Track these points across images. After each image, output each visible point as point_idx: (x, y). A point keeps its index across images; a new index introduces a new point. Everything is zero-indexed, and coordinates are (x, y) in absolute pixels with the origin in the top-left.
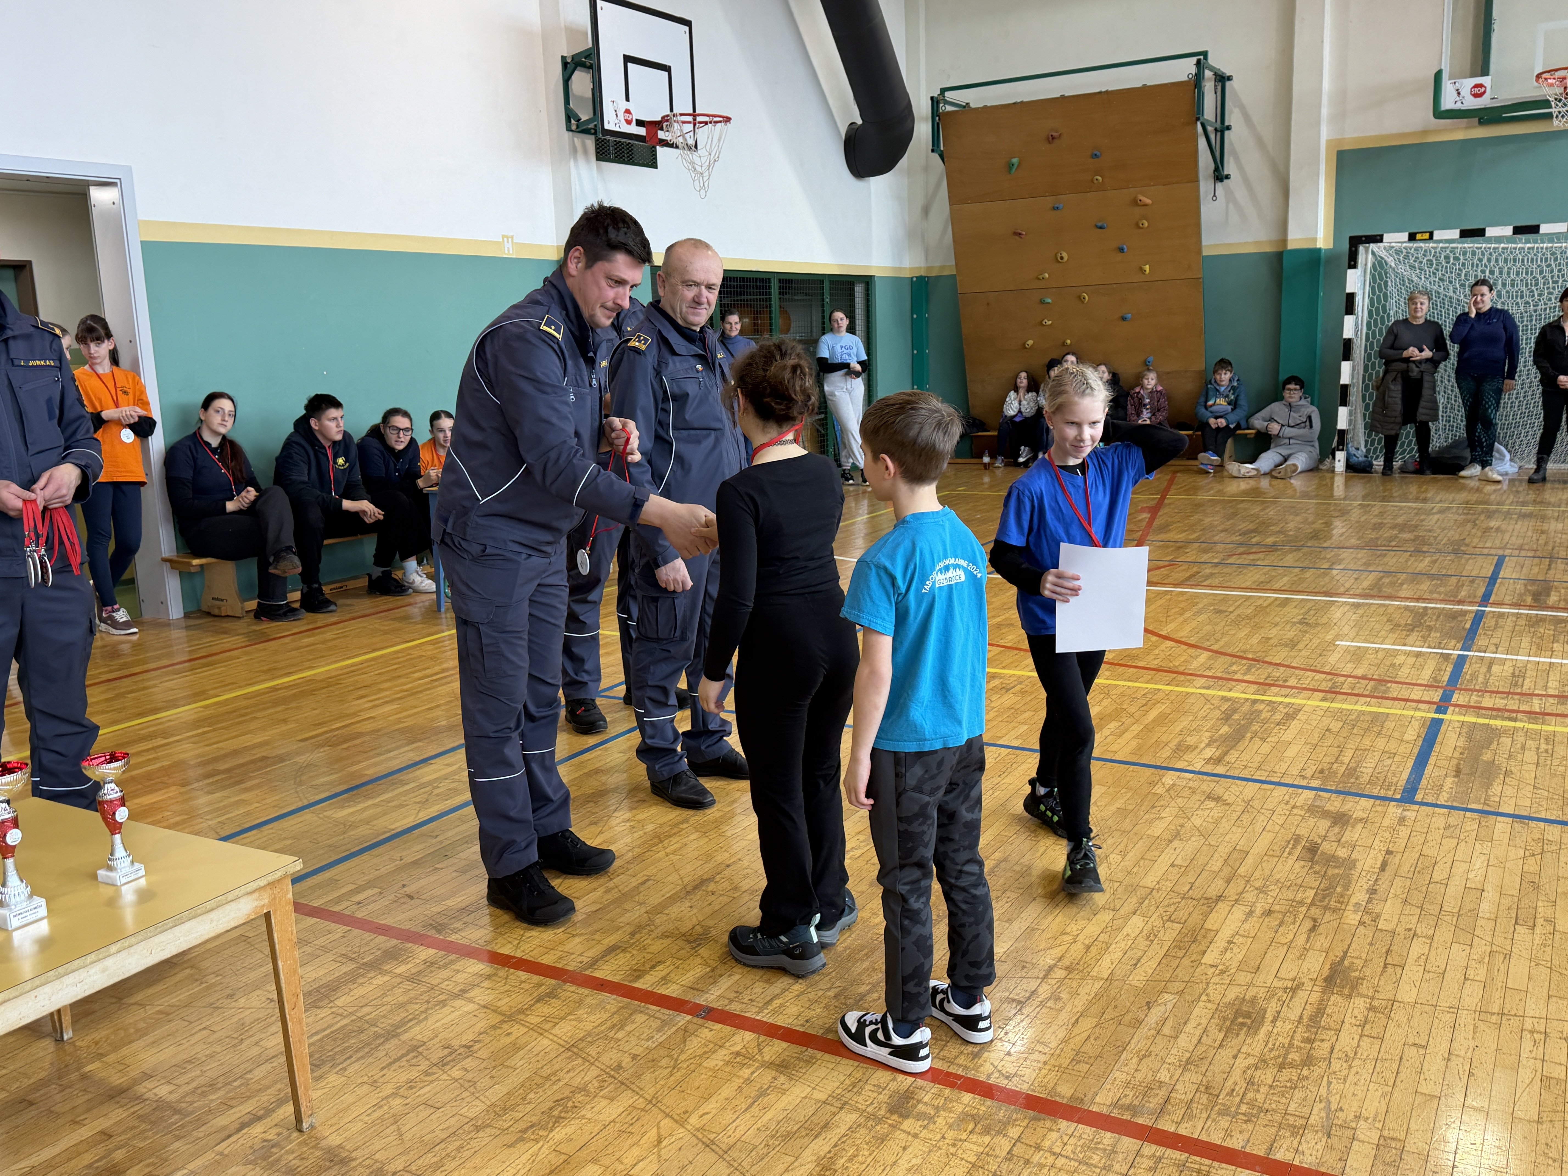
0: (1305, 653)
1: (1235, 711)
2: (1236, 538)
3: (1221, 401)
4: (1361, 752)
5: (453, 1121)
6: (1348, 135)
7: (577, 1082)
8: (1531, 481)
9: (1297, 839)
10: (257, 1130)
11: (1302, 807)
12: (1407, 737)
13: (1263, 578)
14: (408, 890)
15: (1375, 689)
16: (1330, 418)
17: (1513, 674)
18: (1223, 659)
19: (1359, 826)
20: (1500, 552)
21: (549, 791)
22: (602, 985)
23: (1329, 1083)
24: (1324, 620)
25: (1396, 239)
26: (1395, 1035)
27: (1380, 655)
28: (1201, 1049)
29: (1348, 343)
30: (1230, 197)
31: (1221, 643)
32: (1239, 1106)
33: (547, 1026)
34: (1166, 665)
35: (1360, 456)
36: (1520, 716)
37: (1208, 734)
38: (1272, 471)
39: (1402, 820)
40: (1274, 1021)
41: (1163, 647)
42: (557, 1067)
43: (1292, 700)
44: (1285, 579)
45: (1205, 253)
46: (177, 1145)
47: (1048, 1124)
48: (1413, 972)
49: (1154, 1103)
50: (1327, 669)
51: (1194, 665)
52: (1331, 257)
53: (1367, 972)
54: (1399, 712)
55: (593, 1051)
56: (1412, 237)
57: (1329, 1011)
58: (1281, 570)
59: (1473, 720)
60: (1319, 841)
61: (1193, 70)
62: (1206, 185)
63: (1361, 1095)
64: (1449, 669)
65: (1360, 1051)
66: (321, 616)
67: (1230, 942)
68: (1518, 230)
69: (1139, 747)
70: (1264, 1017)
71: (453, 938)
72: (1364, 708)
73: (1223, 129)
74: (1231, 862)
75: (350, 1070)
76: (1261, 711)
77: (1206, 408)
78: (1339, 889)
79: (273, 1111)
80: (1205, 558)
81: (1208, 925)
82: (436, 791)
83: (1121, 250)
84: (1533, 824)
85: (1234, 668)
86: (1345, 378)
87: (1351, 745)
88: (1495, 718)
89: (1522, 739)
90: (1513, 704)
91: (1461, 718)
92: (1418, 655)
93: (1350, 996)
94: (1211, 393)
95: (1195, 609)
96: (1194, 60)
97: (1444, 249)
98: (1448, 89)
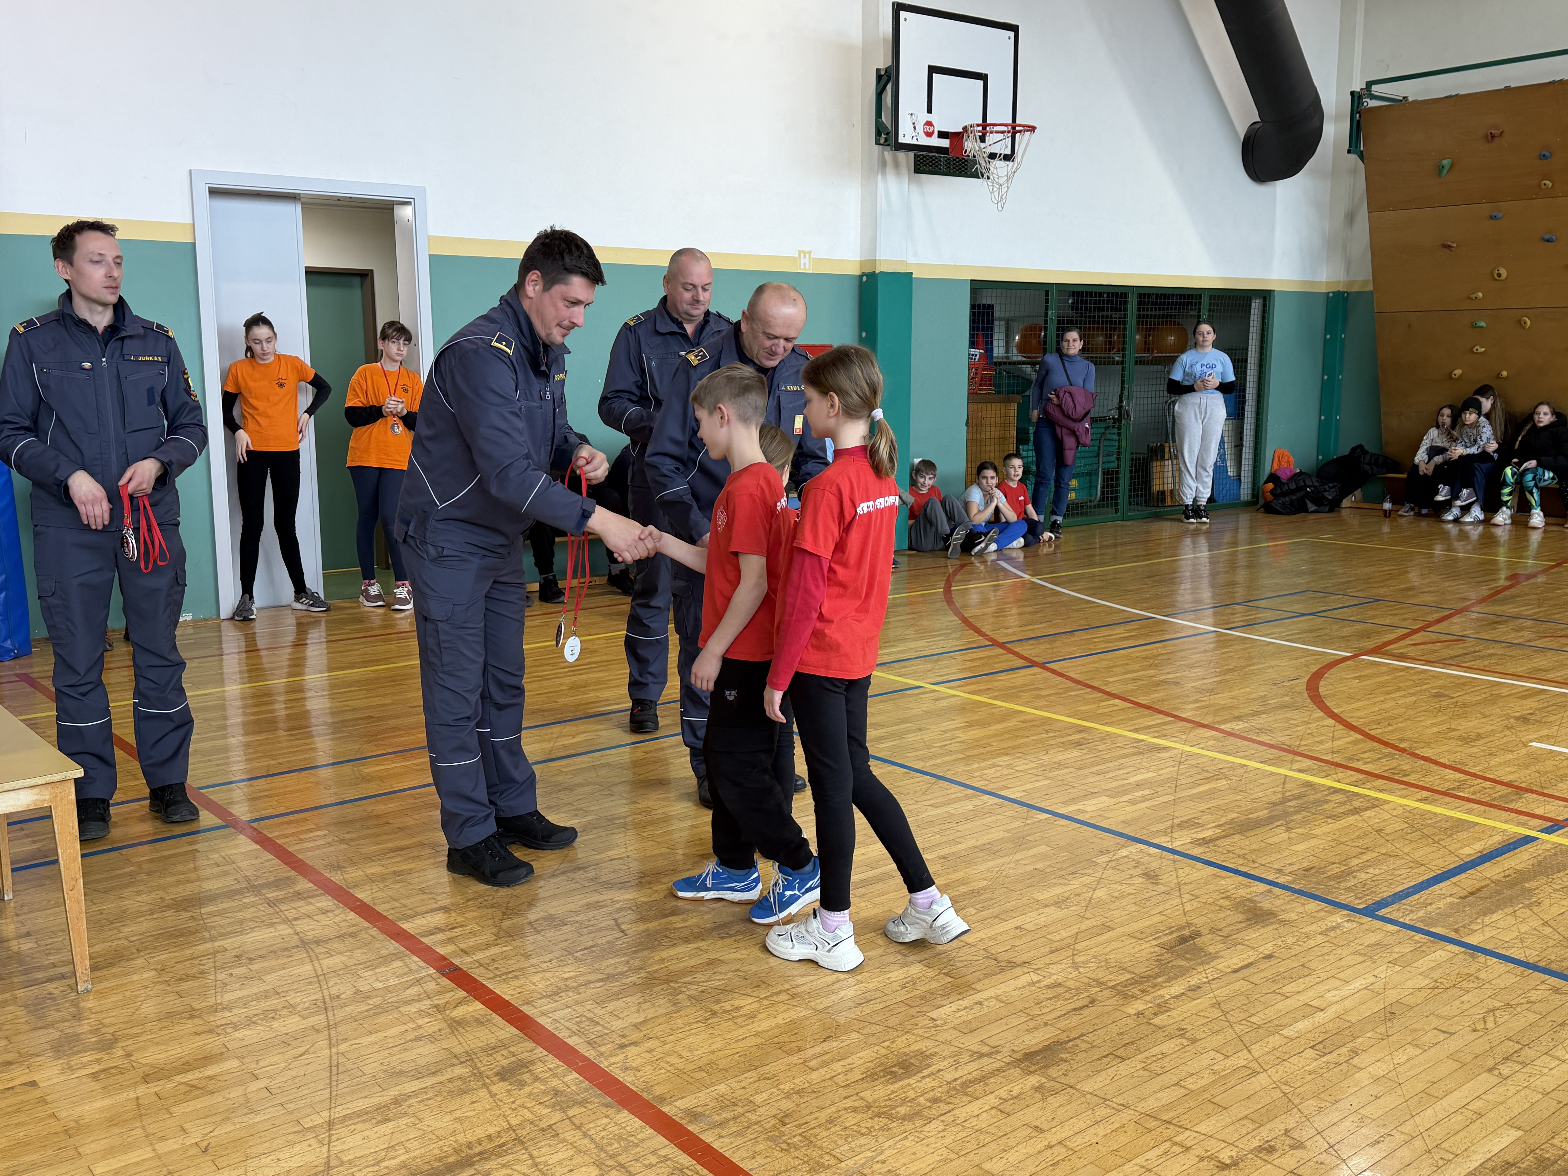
0: (1473, 750)
1: (1300, 797)
4: (1386, 857)
7: (295, 1001)
9: (1183, 927)
11: (1232, 899)
12: (1464, 850)
13: (1546, 665)
15: (1503, 796)
18: (1365, 744)
19: (1273, 927)
22: (399, 935)
23: (904, 1139)
26: (1027, 1115)
28: (825, 1084)
32: (793, 1137)
33: (323, 957)
34: (1289, 742)
37: (1235, 815)
39: (1331, 929)
40: (927, 1076)
41: (1314, 724)
42: (294, 987)
43: (1383, 796)
47: (611, 1111)
48: (1128, 1067)
49: (721, 1117)
51: (1320, 747)
53: (1080, 1056)
54: (1495, 824)
55: (333, 981)
57: (991, 1080)
60: (1204, 931)
63: (920, 1155)
65: (972, 1120)
67: (979, 1003)
70: (919, 1072)
71: (336, 877)
72: (1458, 814)
74: (1081, 935)
75: (158, 958)
76: (1327, 802)
78: (1160, 980)
80: (1511, 636)
81: (978, 986)
84: (1484, 959)
85: (1365, 754)
87: (1385, 849)
93: (1032, 1073)
95: (1416, 689)
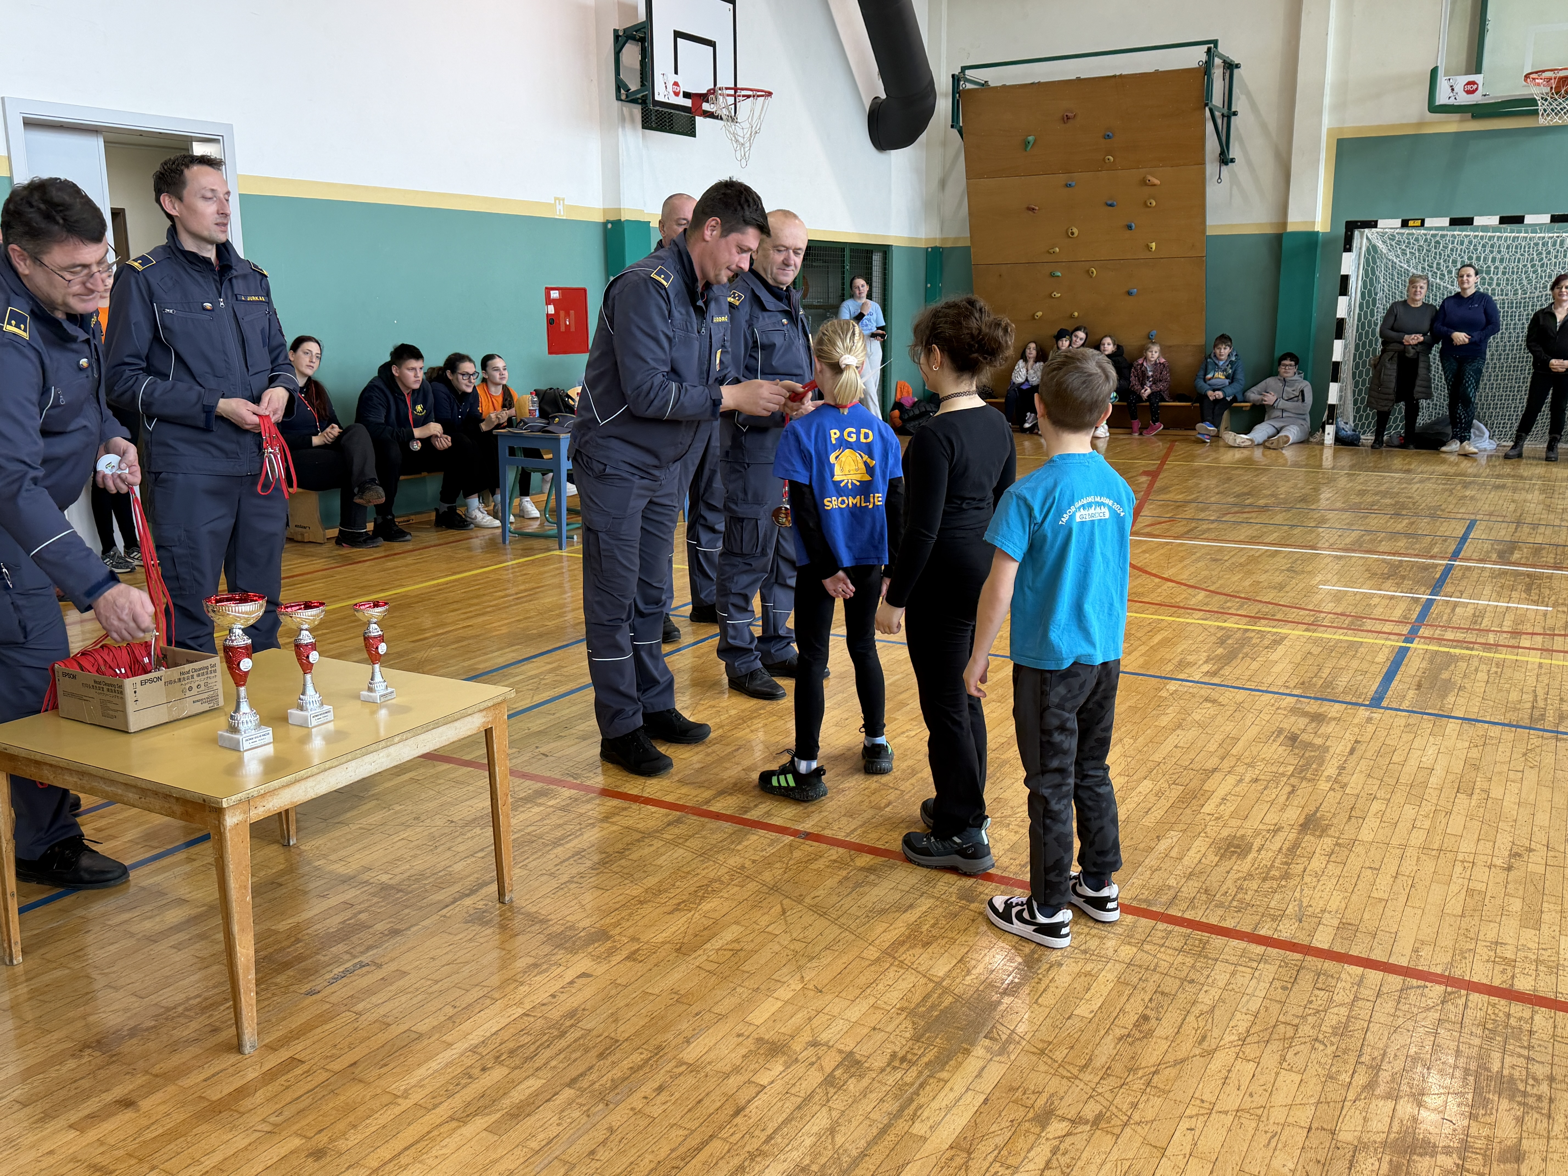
0: (1291, 594)
1: (1229, 637)
2: (1231, 500)
3: (1220, 375)
4: (1337, 671)
5: (621, 898)
6: (1349, 124)
7: (712, 875)
8: (1507, 457)
9: (1280, 731)
10: (468, 901)
11: (1285, 709)
12: (1377, 660)
13: (1255, 534)
14: (542, 750)
15: (1352, 623)
16: (1321, 393)
17: (1474, 614)
18: (1218, 597)
19: (1333, 723)
20: (1473, 517)
21: (656, 674)
22: (718, 816)
23: (1302, 890)
24: (1309, 568)
25: (1389, 224)
26: (1355, 862)
27: (1358, 597)
28: (1201, 866)
29: (1341, 323)
30: (1235, 180)
31: (1217, 585)
32: (1231, 902)
33: (680, 841)
34: (1167, 601)
35: (1348, 430)
36: (1476, 646)
37: (1205, 654)
38: (1265, 441)
39: (1369, 720)
40: (1259, 850)
41: (1165, 587)
42: (694, 866)
43: (1279, 630)
44: (1275, 535)
45: (1209, 232)
46: (407, 911)
48: (1371, 822)
49: (1164, 899)
50: (1310, 607)
51: (1193, 602)
52: (1329, 239)
53: (1335, 821)
54: (1372, 641)
55: (721, 857)
56: (1405, 224)
57: (1303, 845)
58: (1272, 528)
59: (1436, 648)
60: (1299, 733)
61: (1204, 58)
62: (1211, 167)
63: (1326, 898)
64: (1418, 609)
65: (1326, 871)
66: (396, 544)
67: (1224, 799)
68: (1504, 220)
69: (1146, 663)
70: (1251, 848)
71: (588, 783)
72: (1342, 637)
73: (1230, 115)
74: (1225, 746)
75: (530, 866)
76: (1251, 638)
77: (1205, 381)
78: (1314, 766)
79: (477, 890)
80: (1202, 515)
81: (1205, 788)
82: (543, 682)
83: (1129, 227)
84: (1479, 725)
85: (1229, 604)
86: (1337, 357)
87: (1329, 665)
88: (1455, 647)
89: (1477, 664)
90: (1471, 637)
91: (1426, 647)
92: (1392, 598)
93: (1321, 836)
94: (1210, 367)
95: (1194, 557)
96: (1205, 48)
97: (1434, 236)
98: (1443, 85)
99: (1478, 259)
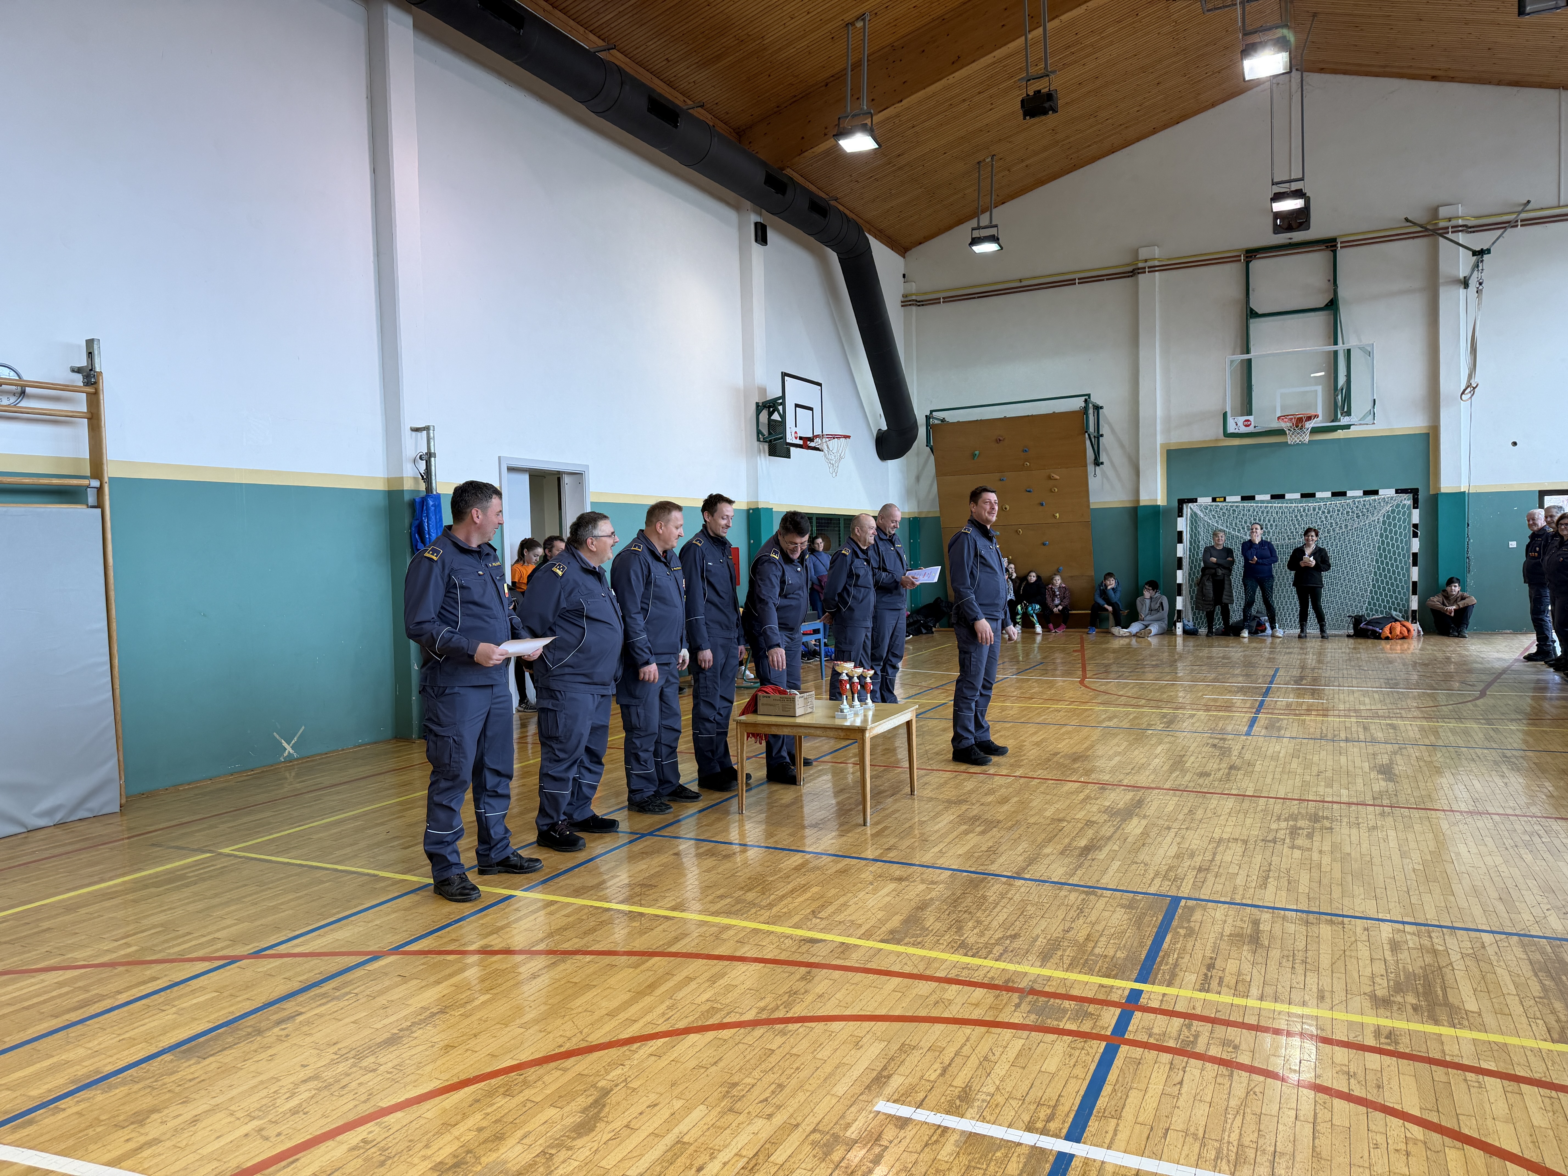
0: (1191, 700)
4: (1225, 725)
6: (1173, 441)
11: (1206, 737)
12: (1243, 721)
15: (1226, 709)
17: (1286, 704)
18: (1152, 701)
20: (1277, 666)
23: (1237, 782)
24: (1195, 690)
25: (1205, 500)
27: (1225, 700)
29: (1180, 559)
30: (1104, 474)
31: (1149, 697)
34: (1128, 704)
35: (1191, 625)
36: (1290, 715)
43: (1190, 712)
44: (1168, 677)
45: (1092, 507)
50: (1203, 704)
51: (1141, 704)
52: (1167, 510)
56: (1214, 500)
58: (1163, 674)
59: (1271, 716)
60: (1216, 744)
61: (1082, 404)
62: (1091, 468)
64: (1258, 703)
68: (1273, 497)
69: (1132, 725)
70: (1211, 774)
72: (1223, 714)
73: (1098, 437)
74: (1185, 748)
76: (1178, 715)
83: (1042, 504)
85: (1159, 704)
86: (1179, 580)
87: (1220, 723)
89: (1292, 721)
90: (1286, 712)
91: (1266, 716)
92: (1243, 699)
96: (1083, 398)
97: (1231, 506)
98: (1231, 422)
99: (1260, 520)
